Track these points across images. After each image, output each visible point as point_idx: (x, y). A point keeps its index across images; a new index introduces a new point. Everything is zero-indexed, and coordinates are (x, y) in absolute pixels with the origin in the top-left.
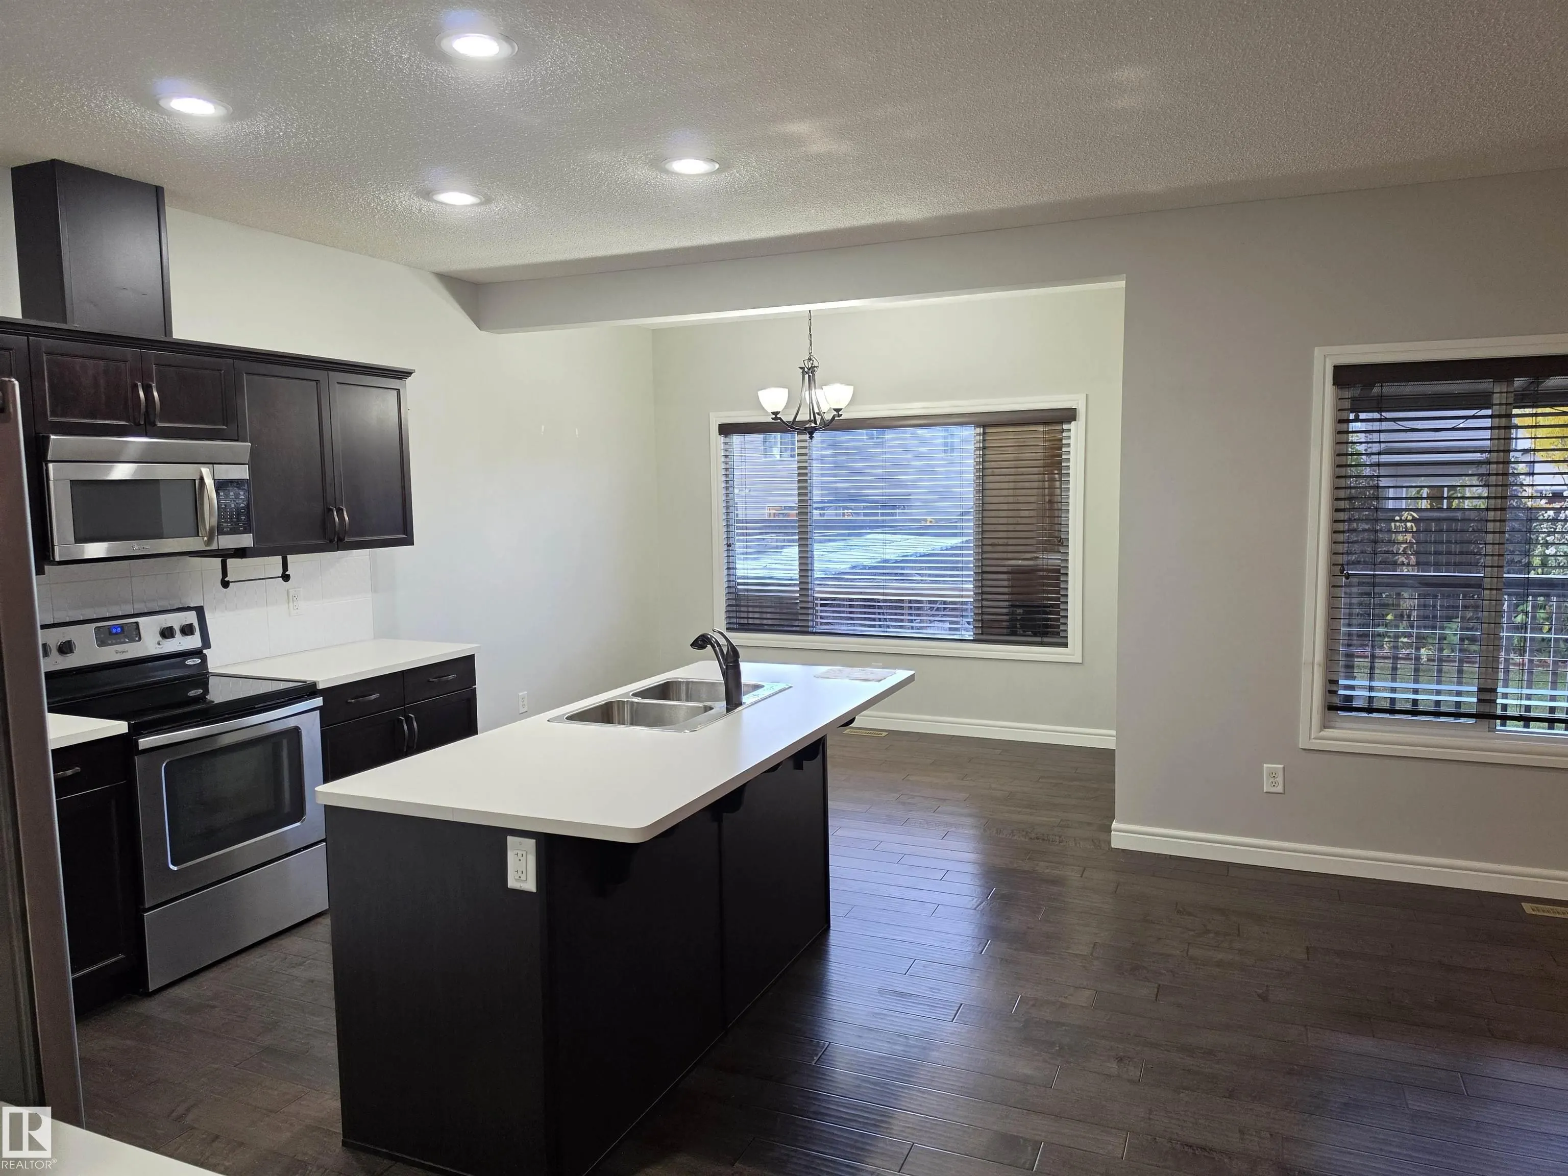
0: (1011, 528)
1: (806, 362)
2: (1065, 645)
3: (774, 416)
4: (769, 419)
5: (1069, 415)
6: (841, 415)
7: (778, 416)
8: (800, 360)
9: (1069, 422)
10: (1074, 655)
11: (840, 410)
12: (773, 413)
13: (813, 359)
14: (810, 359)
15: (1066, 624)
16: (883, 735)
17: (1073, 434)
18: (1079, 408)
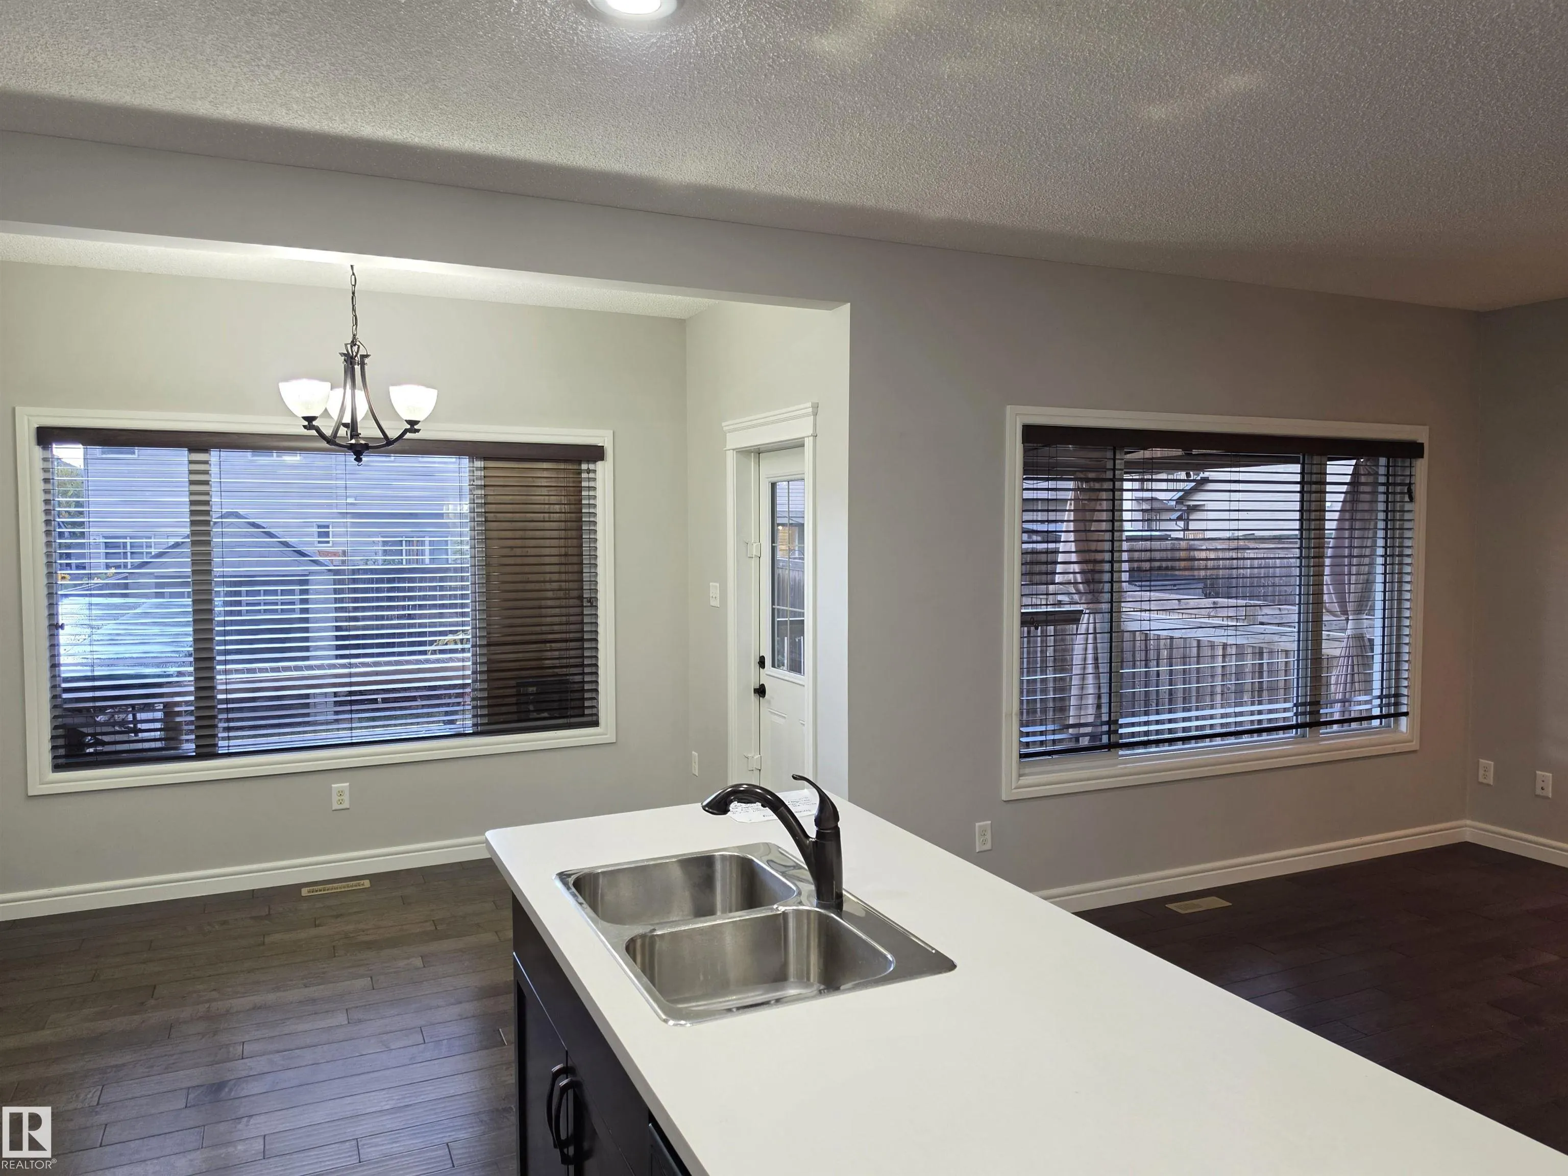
0: (520, 586)
1: (349, 346)
2: (596, 724)
3: (306, 423)
4: (299, 429)
5: (595, 453)
6: (418, 431)
7: (314, 423)
8: (340, 345)
9: (594, 461)
10: (606, 734)
11: (417, 422)
12: (305, 418)
13: (358, 343)
14: (353, 343)
15: (595, 699)
16: (367, 883)
17: (599, 475)
18: (606, 446)
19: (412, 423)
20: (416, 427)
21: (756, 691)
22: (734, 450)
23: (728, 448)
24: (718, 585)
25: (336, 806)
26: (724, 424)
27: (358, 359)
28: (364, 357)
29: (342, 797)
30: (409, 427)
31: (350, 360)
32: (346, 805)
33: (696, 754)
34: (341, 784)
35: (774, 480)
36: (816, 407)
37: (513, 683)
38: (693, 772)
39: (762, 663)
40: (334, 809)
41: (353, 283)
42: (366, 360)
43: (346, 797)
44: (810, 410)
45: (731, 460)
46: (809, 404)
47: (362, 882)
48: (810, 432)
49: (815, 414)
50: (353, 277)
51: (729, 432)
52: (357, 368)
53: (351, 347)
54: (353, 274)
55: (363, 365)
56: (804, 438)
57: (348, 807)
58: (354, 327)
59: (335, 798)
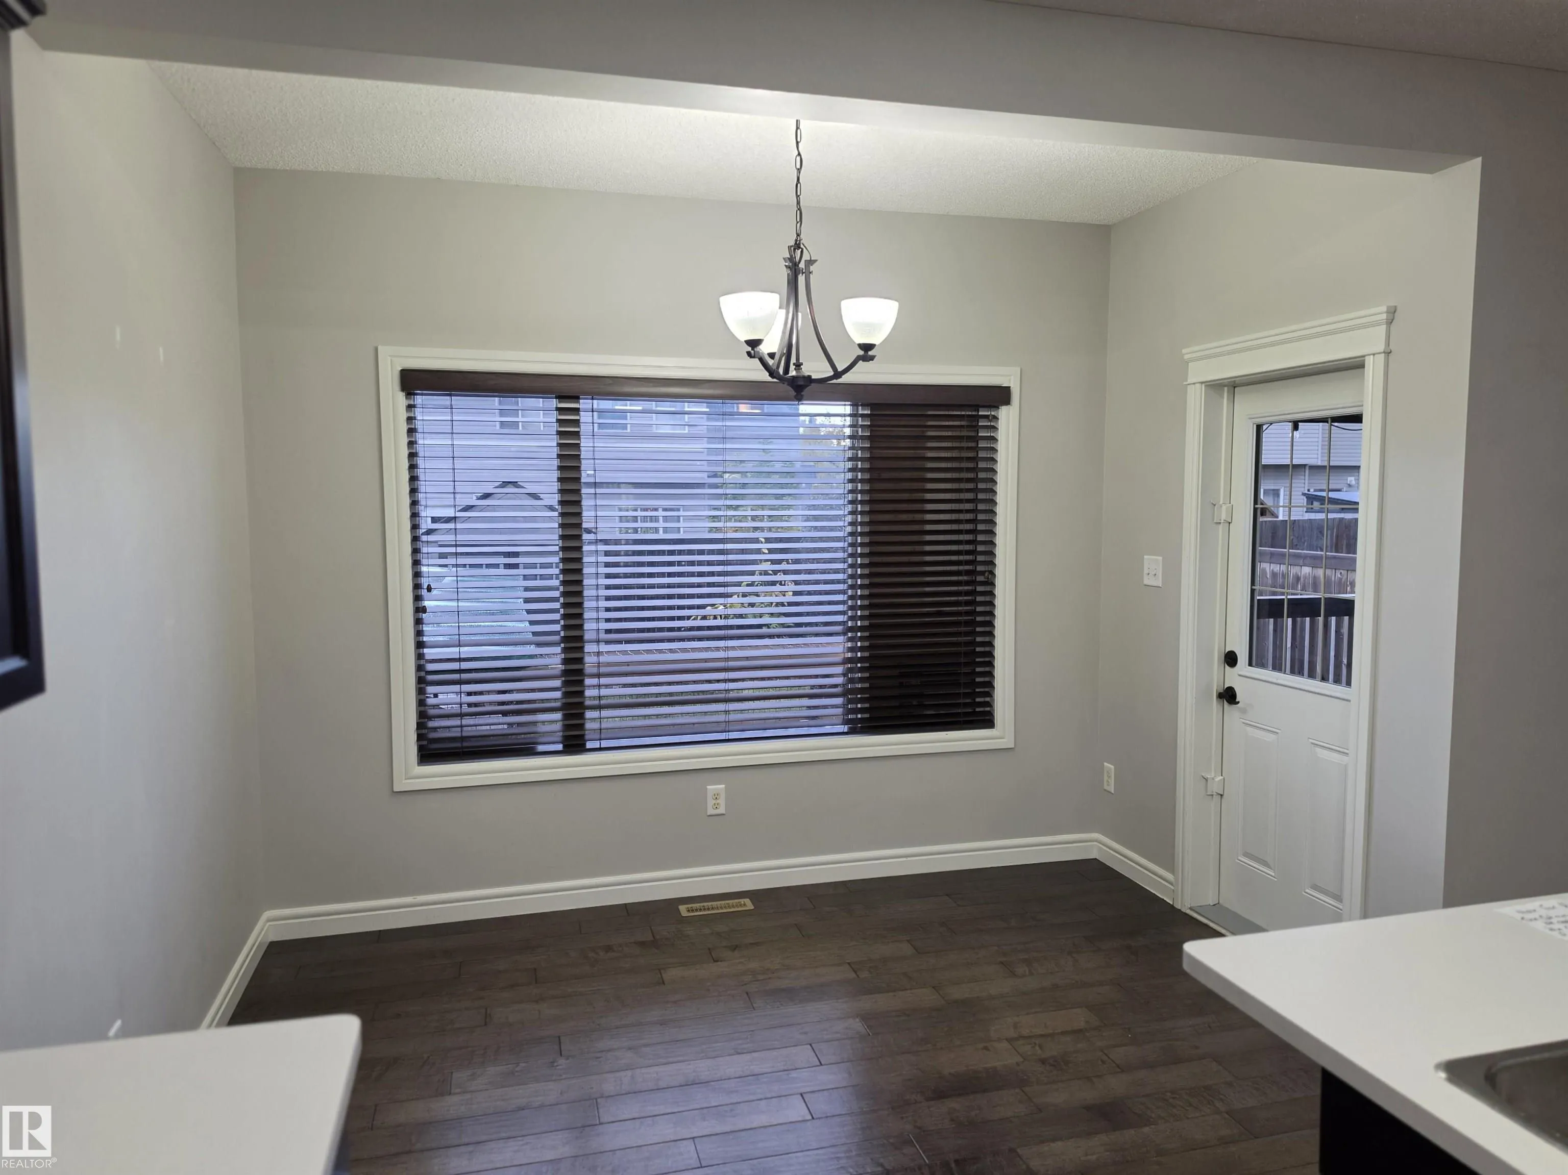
1: (792, 249)
2: (988, 725)
5: (1000, 396)
6: (871, 358)
7: (759, 348)
9: (997, 405)
10: (1000, 738)
11: (872, 347)
12: (748, 342)
13: (802, 246)
14: (797, 246)
15: (990, 695)
16: (748, 904)
17: (1002, 424)
18: (1012, 386)
19: (867, 347)
20: (870, 353)
21: (1220, 696)
22: (1202, 383)
23: (1189, 381)
24: (1160, 558)
25: (711, 811)
26: (1184, 351)
27: (802, 265)
28: (810, 262)
29: (718, 801)
30: (862, 353)
31: (794, 269)
32: (721, 810)
33: (1112, 767)
34: (716, 788)
35: (1259, 421)
36: (1392, 312)
37: (896, 672)
38: (1106, 787)
39: (1231, 659)
40: (708, 814)
41: (798, 167)
42: (812, 268)
43: (722, 801)
44: (1384, 316)
45: (1195, 398)
46: (1384, 309)
47: (742, 901)
48: (1381, 347)
49: (1390, 322)
50: (798, 158)
51: (1192, 361)
52: (801, 279)
53: (794, 249)
54: (799, 154)
55: (808, 273)
56: (1364, 356)
57: (723, 812)
58: (799, 225)
59: (711, 802)
